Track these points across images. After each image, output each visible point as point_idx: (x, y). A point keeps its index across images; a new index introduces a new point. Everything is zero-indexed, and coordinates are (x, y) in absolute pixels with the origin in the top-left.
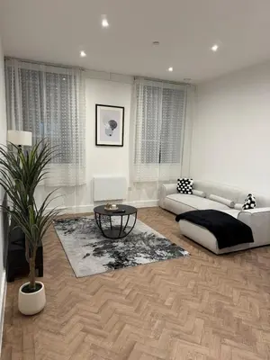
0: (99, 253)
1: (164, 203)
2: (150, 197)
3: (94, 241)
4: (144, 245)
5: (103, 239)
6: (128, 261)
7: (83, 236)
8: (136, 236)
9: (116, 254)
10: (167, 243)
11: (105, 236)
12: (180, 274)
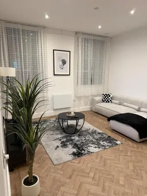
0: (64, 145)
1: (95, 108)
2: (86, 105)
3: (59, 136)
4: (91, 138)
5: (64, 135)
6: (84, 150)
7: (52, 132)
8: (85, 131)
9: (75, 146)
10: (105, 135)
11: (65, 132)
12: (121, 158)
